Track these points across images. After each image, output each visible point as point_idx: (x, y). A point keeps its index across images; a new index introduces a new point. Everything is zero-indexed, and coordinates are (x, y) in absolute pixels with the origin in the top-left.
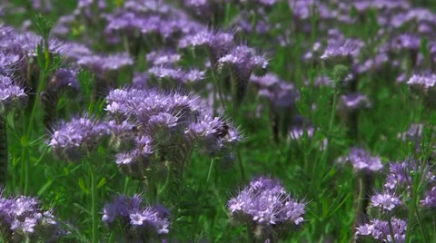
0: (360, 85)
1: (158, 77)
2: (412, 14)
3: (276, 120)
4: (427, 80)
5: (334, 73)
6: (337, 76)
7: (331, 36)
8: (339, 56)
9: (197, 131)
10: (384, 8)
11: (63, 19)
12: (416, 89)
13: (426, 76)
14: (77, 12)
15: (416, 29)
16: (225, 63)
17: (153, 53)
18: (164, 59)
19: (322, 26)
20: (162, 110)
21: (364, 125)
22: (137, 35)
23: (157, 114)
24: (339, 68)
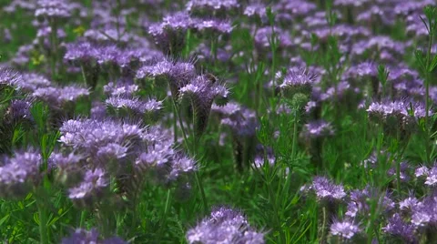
0: (323, 113)
1: (116, 108)
2: (373, 41)
3: (239, 150)
4: (385, 107)
5: (294, 102)
6: (297, 105)
7: (294, 64)
8: (298, 85)
9: (148, 161)
10: (345, 35)
11: (22, 48)
12: (375, 116)
13: (384, 103)
14: (36, 41)
15: (377, 56)
16: (185, 93)
17: (110, 84)
18: (122, 90)
19: (285, 54)
20: (111, 141)
21: (328, 153)
22: (94, 65)
23: (106, 145)
24: (298, 96)
